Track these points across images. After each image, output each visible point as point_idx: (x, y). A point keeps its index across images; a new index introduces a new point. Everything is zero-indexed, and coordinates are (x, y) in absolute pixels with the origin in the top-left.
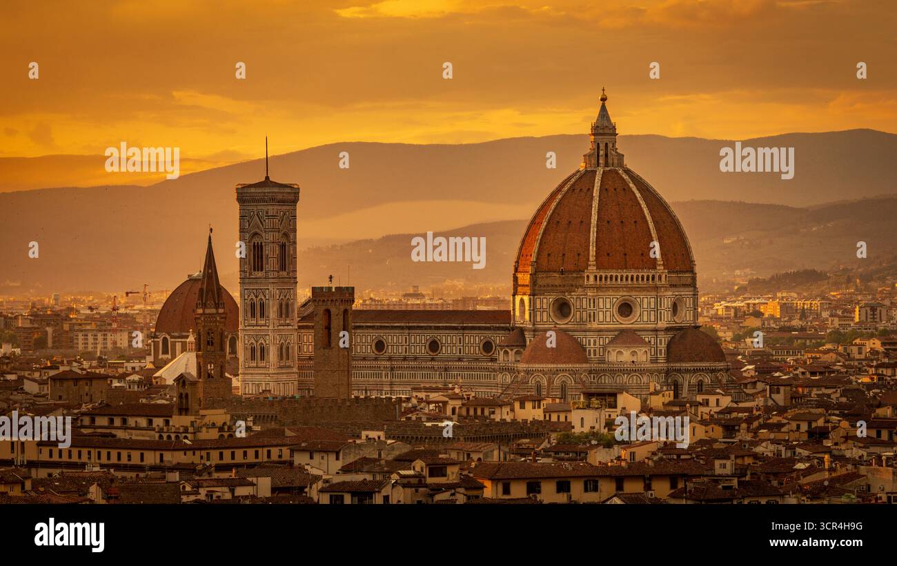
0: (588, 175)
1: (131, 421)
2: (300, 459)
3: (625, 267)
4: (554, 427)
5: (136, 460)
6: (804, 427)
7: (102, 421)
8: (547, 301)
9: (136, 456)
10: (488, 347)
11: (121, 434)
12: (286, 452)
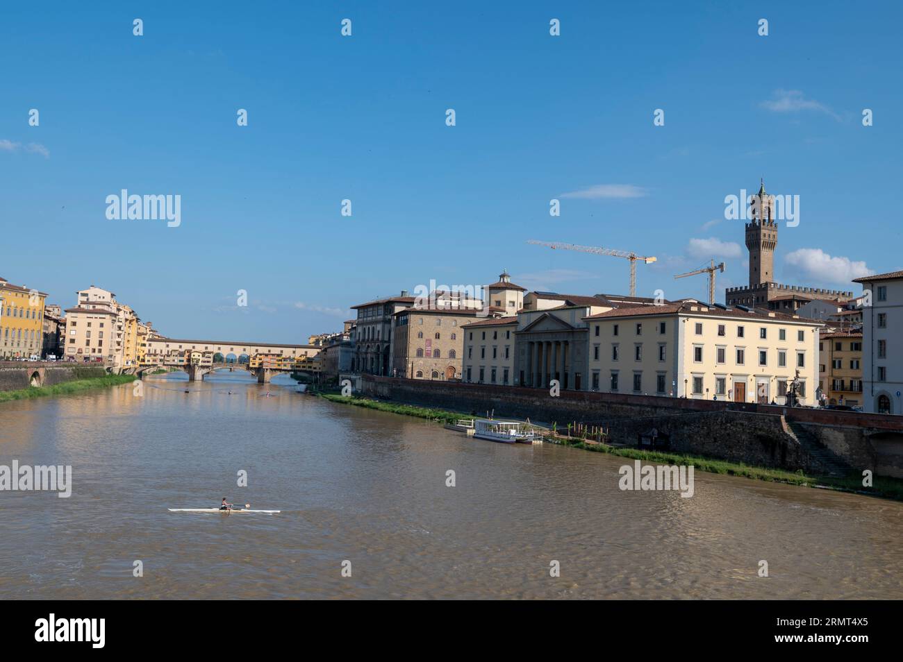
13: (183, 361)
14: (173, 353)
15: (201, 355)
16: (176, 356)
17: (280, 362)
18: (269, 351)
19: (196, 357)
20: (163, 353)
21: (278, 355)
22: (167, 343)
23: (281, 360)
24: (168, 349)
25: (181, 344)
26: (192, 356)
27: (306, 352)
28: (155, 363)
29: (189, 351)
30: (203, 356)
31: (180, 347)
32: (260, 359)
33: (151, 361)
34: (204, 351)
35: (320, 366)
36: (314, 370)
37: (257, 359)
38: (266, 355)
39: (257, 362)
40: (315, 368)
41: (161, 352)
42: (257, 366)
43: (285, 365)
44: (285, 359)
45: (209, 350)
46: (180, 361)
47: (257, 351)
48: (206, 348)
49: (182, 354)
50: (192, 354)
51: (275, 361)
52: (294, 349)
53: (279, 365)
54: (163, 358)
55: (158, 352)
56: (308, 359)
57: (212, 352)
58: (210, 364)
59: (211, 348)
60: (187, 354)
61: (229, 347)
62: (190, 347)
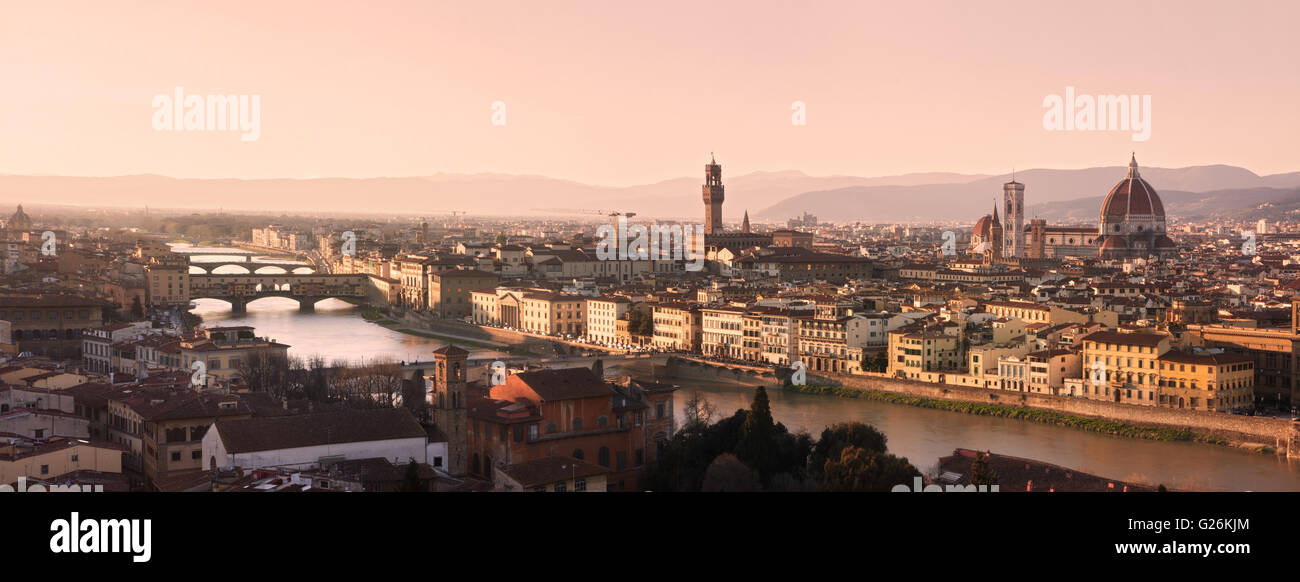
0: (1127, 181)
1: (968, 266)
2: (1028, 280)
3: (1140, 213)
4: (1117, 270)
5: (970, 280)
6: (1206, 270)
7: (958, 265)
8: (1112, 226)
9: (970, 278)
10: (1090, 241)
11: (965, 270)
12: (1023, 277)
13: (227, 292)
14: (216, 287)
16: (219, 288)
18: (313, 281)
19: (240, 288)
20: (206, 286)
21: (320, 284)
22: (209, 278)
24: (210, 283)
25: (223, 278)
26: (236, 289)
27: (349, 281)
29: (232, 284)
30: (247, 288)
32: (303, 288)
33: (193, 293)
34: (246, 283)
37: (301, 288)
38: (308, 284)
39: (301, 290)
40: (358, 294)
41: (203, 285)
42: (301, 294)
44: (330, 288)
45: (251, 282)
46: (224, 292)
48: (248, 280)
49: (225, 289)
50: (237, 287)
52: (336, 279)
54: (206, 290)
55: (200, 286)
56: (351, 286)
57: (256, 285)
58: (255, 294)
59: (253, 280)
60: (230, 287)
61: (271, 279)
62: (232, 280)
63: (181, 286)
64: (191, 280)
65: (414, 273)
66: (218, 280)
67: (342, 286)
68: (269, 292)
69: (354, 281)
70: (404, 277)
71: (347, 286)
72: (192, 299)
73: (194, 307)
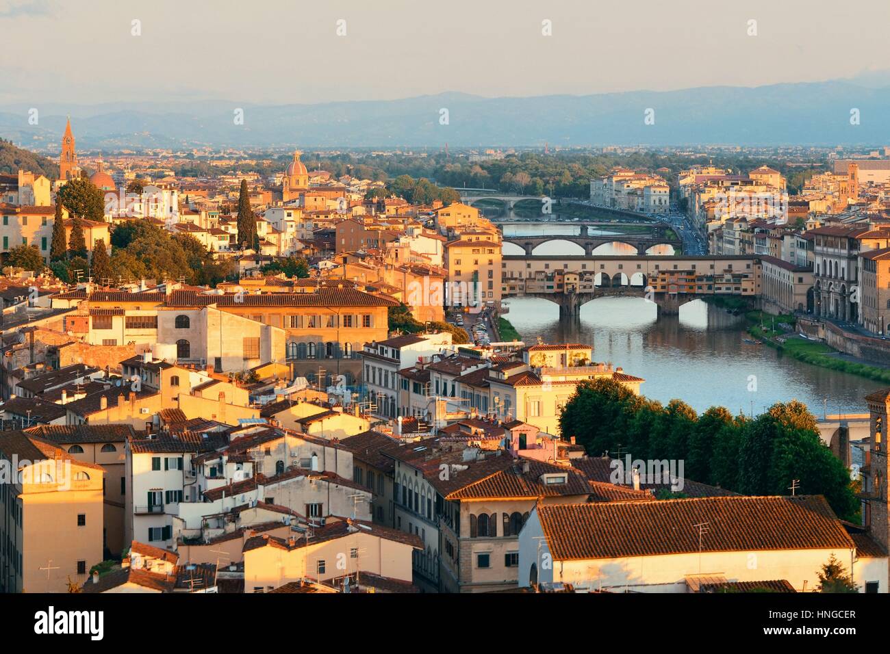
13: (552, 287)
14: (539, 277)
15: (578, 277)
16: (542, 280)
17: (692, 284)
18: (675, 267)
19: (572, 280)
20: (524, 277)
21: (690, 273)
22: (528, 262)
23: (693, 280)
24: (529, 270)
25: (547, 262)
26: (566, 281)
27: (730, 266)
28: (513, 292)
29: (560, 273)
30: (581, 279)
31: (547, 266)
32: (663, 280)
33: (508, 288)
34: (581, 270)
35: (754, 287)
36: (744, 293)
37: (659, 281)
38: (672, 273)
39: (659, 284)
40: (745, 290)
41: (520, 274)
42: (659, 290)
43: (700, 287)
44: (700, 278)
45: (588, 269)
46: (548, 287)
47: (657, 267)
48: (584, 266)
49: (550, 279)
50: (566, 277)
51: (683, 282)
52: (711, 263)
53: (691, 288)
54: (523, 283)
55: (516, 275)
56: (734, 276)
57: (592, 273)
58: (592, 290)
59: (590, 265)
60: (558, 277)
61: (618, 263)
62: (559, 265)
63: (491, 272)
64: (504, 265)
65: (833, 256)
66: (538, 266)
67: (721, 277)
68: (612, 287)
69: (739, 267)
70: (818, 261)
71: (728, 276)
72: (504, 296)
73: (507, 311)
